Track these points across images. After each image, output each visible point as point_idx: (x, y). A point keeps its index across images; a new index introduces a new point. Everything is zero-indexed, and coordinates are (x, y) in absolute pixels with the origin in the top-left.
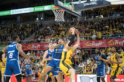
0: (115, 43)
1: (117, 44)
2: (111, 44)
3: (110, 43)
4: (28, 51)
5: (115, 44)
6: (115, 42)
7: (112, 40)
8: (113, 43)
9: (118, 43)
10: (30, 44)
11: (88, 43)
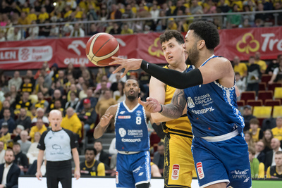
0: (261, 45)
1: (271, 48)
2: (247, 50)
3: (242, 46)
5: (264, 49)
6: (261, 41)
7: (249, 34)
8: (253, 46)
9: (275, 46)
11: (155, 44)
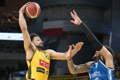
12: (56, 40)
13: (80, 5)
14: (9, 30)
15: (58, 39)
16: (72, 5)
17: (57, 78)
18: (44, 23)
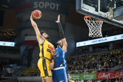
4: (116, 79)
10: (118, 72)
12: (32, 47)
13: (47, 28)
14: (4, 40)
15: (34, 47)
16: (42, 27)
17: (32, 69)
18: (26, 37)
